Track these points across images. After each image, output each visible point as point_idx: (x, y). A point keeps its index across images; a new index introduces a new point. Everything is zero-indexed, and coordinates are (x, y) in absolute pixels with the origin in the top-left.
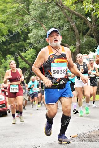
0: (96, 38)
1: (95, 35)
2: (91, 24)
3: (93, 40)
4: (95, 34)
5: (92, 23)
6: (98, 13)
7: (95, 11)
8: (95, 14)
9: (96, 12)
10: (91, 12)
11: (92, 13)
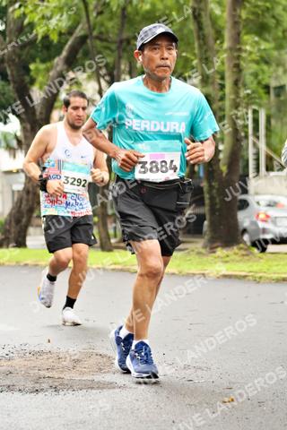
0: (15, 82)
1: (12, 75)
2: (5, 39)
3: (6, 88)
4: (15, 72)
5: (8, 39)
6: (27, 11)
7: (20, 6)
8: (17, 14)
9: (22, 9)
10: (6, 6)
11: (11, 9)
